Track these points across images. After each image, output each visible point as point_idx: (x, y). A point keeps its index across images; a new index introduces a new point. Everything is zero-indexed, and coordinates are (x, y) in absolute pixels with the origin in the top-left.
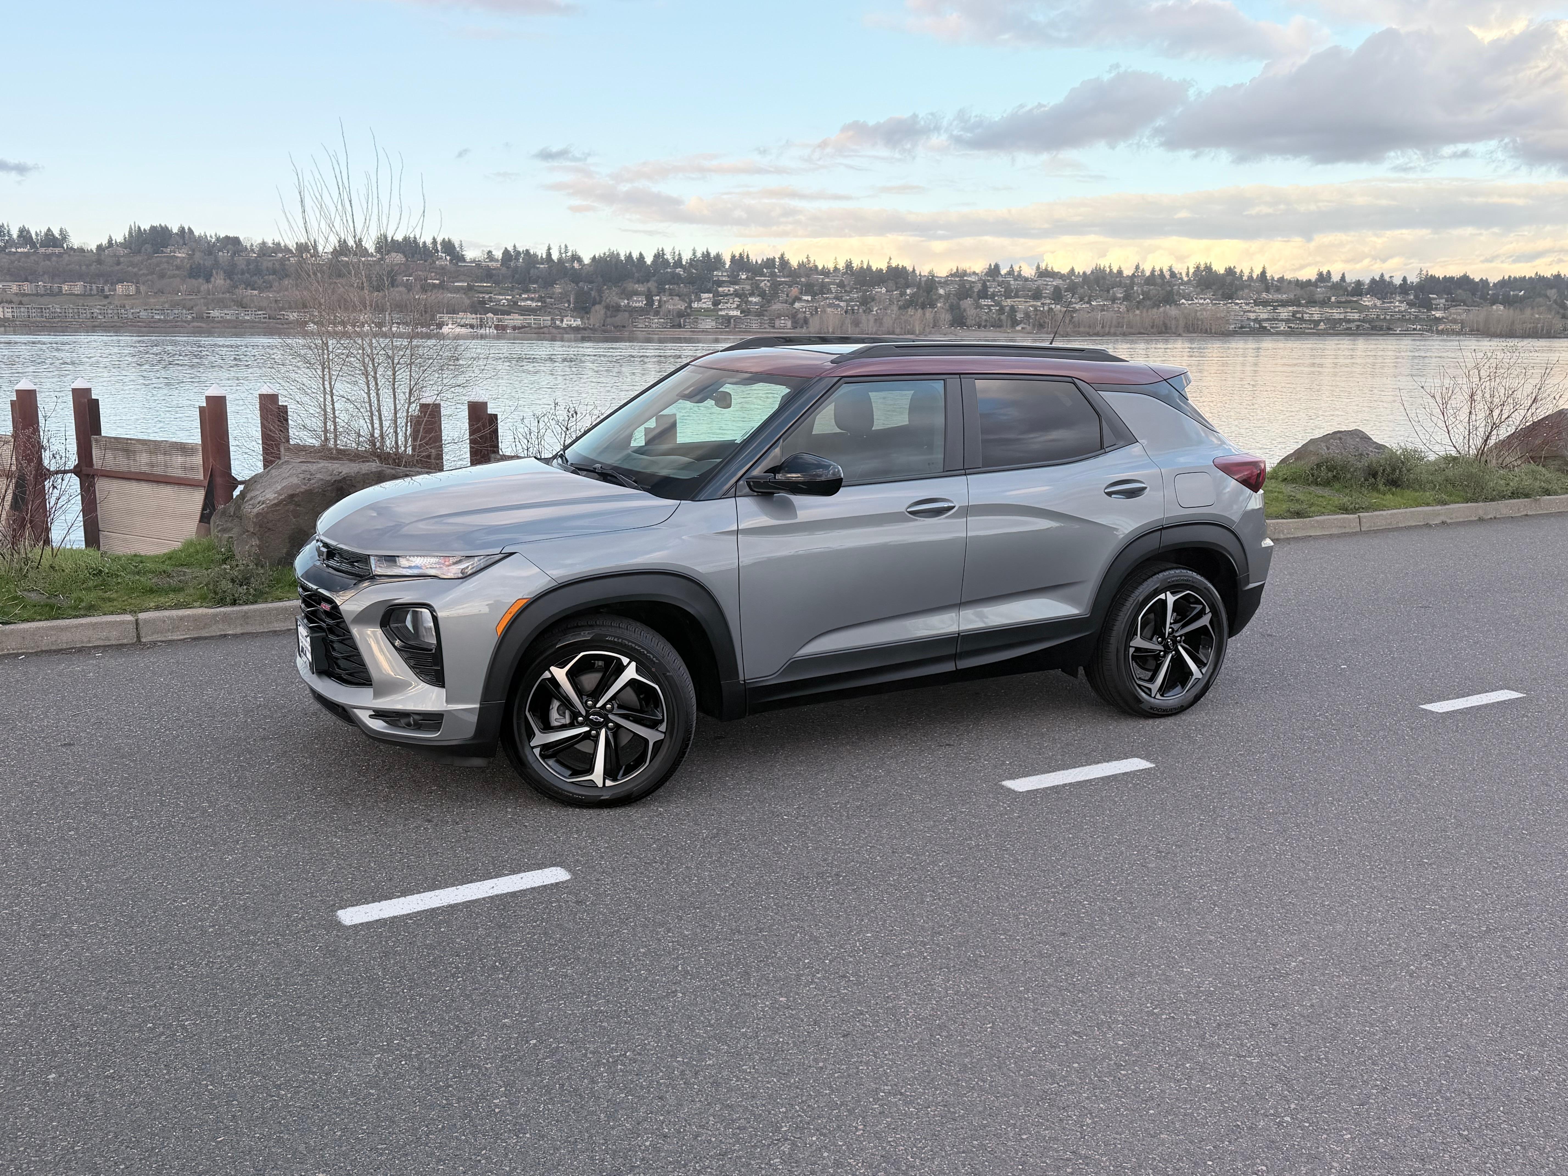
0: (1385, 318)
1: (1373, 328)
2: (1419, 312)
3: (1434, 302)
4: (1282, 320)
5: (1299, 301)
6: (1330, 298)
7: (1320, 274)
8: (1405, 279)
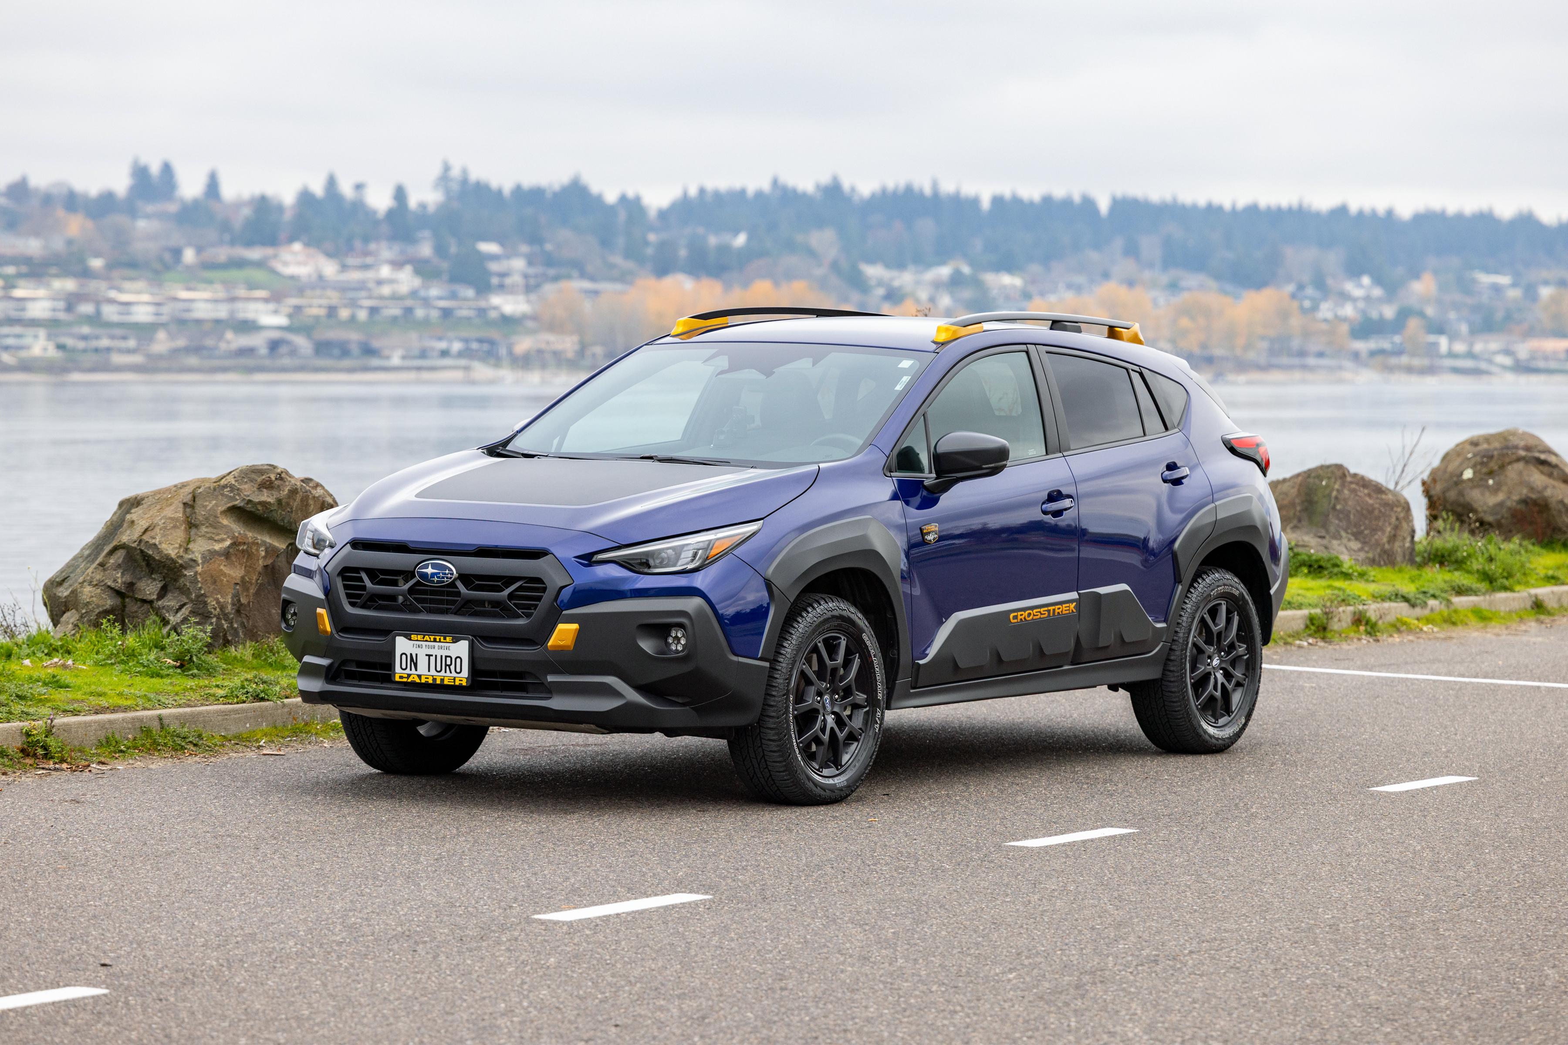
0: (353, 319)
1: (322, 348)
2: (453, 296)
3: (494, 267)
4: (34, 323)
5: (82, 260)
6: (177, 253)
7: (140, 173)
8: (400, 194)
